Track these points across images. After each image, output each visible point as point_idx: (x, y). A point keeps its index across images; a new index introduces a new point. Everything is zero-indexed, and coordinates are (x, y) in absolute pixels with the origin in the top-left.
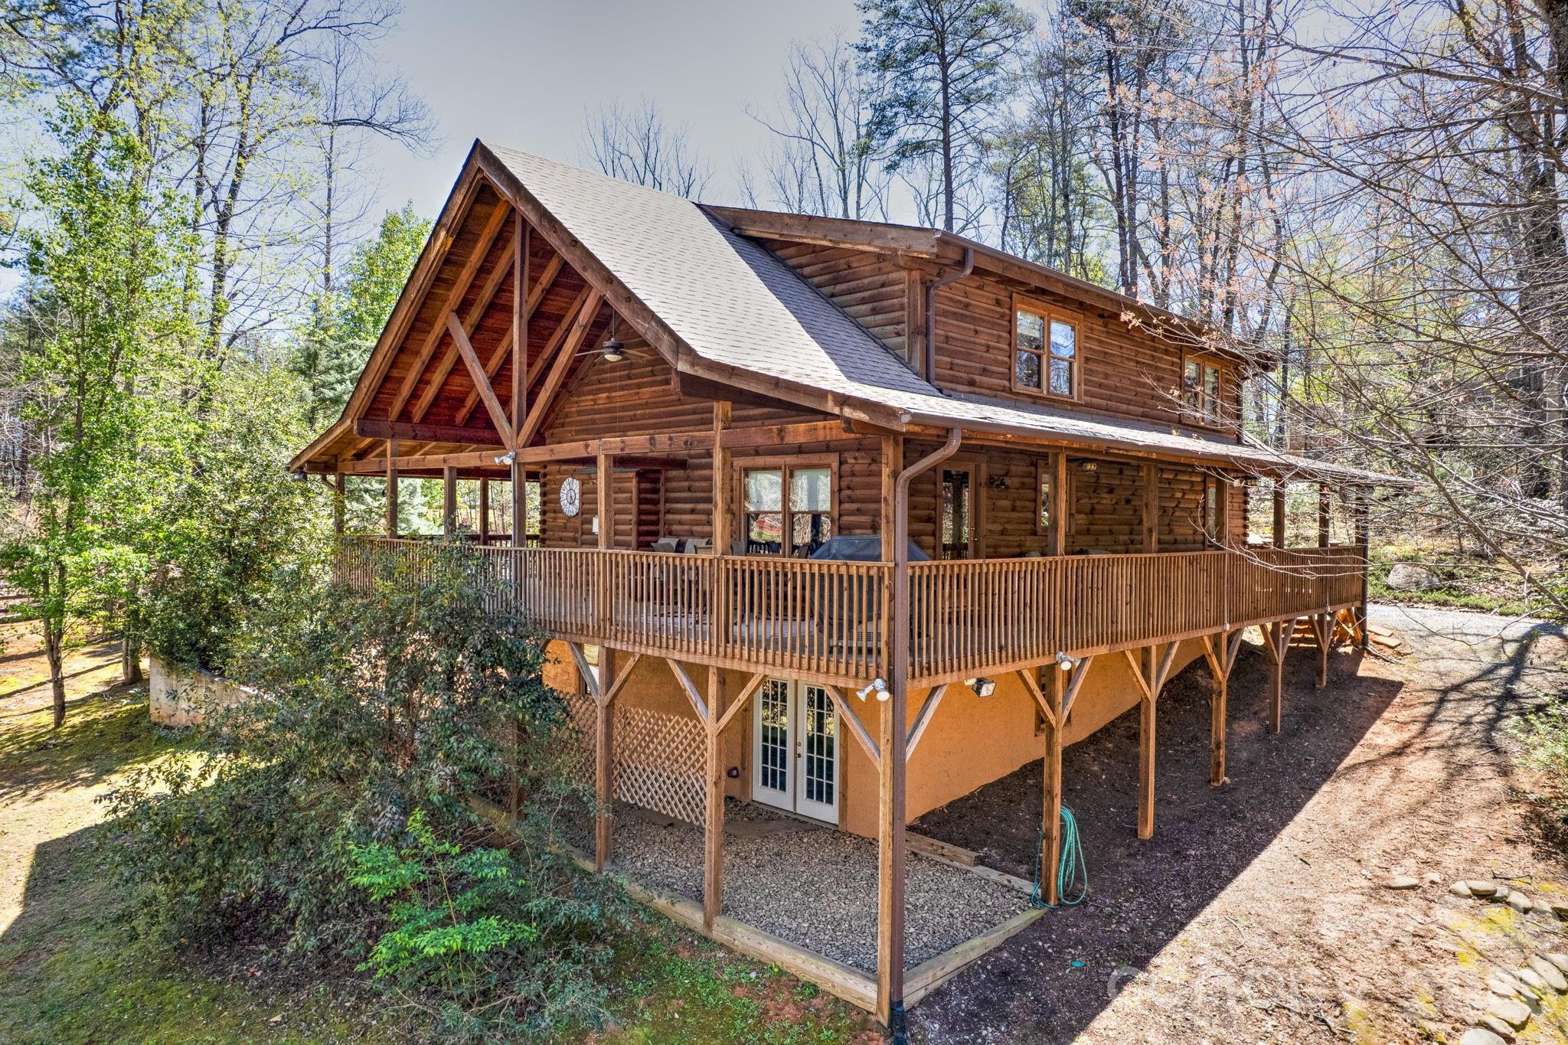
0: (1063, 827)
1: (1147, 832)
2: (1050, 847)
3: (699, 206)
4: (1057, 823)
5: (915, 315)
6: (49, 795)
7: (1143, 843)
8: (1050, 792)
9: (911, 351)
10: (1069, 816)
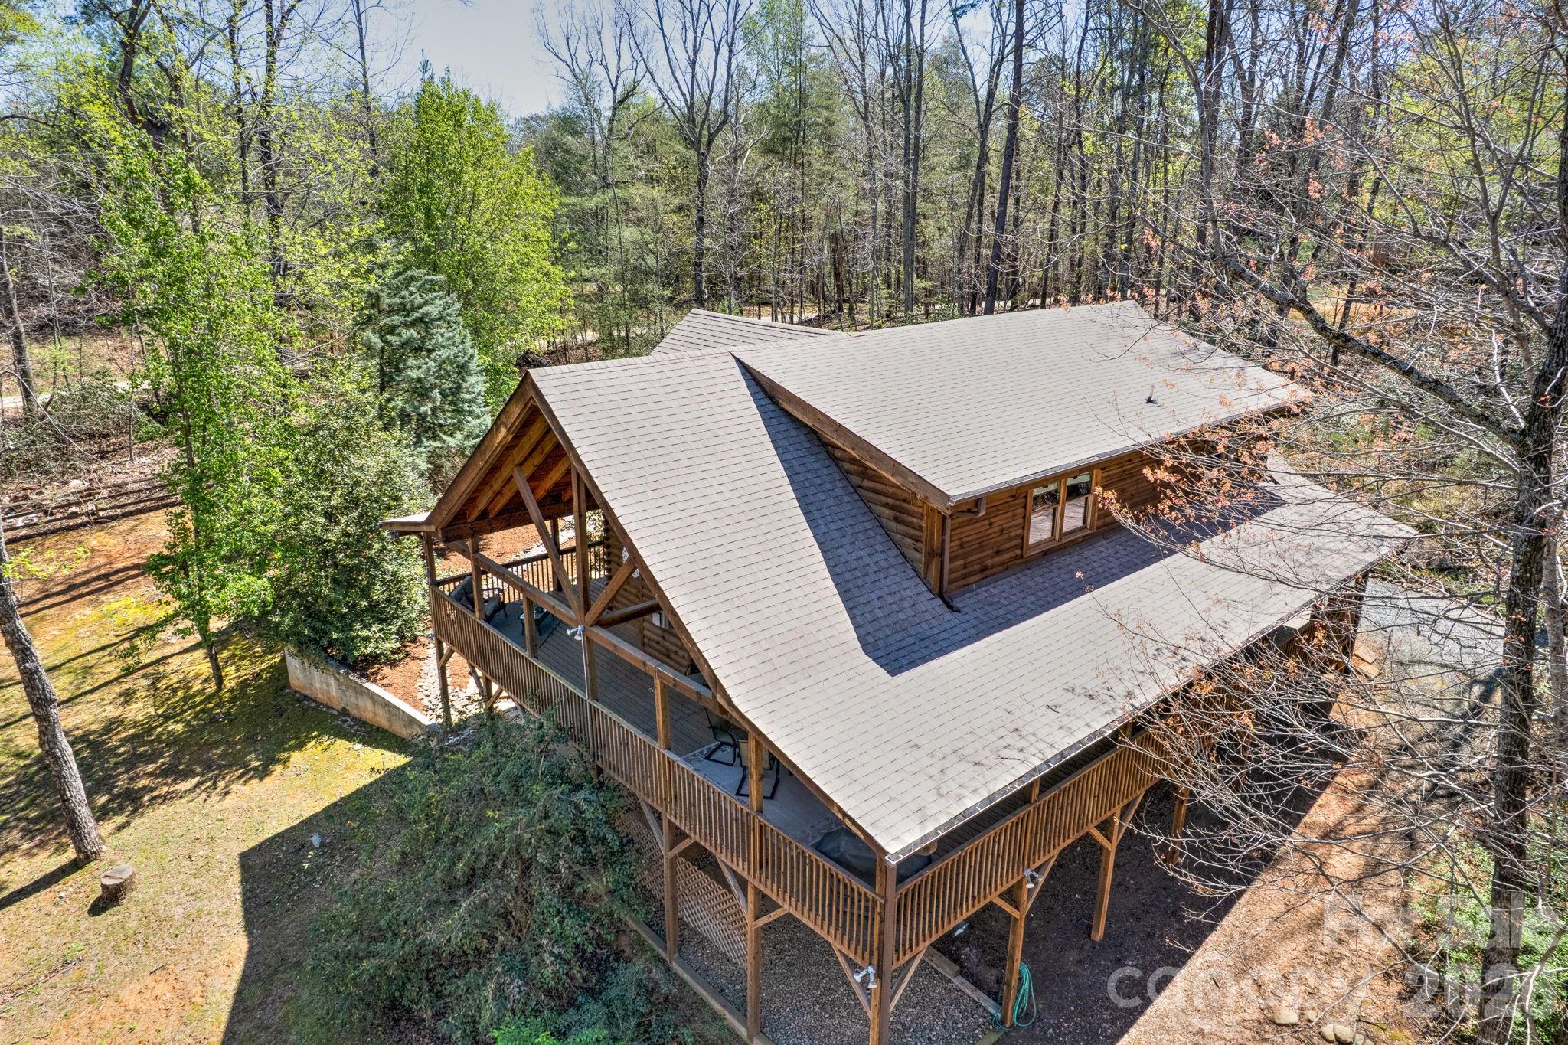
0: (1020, 979)
1: (1098, 936)
2: (1009, 992)
3: (738, 361)
4: (1016, 977)
5: (932, 539)
6: (234, 787)
7: (1094, 944)
8: (1012, 958)
9: (927, 567)
10: (1026, 973)
